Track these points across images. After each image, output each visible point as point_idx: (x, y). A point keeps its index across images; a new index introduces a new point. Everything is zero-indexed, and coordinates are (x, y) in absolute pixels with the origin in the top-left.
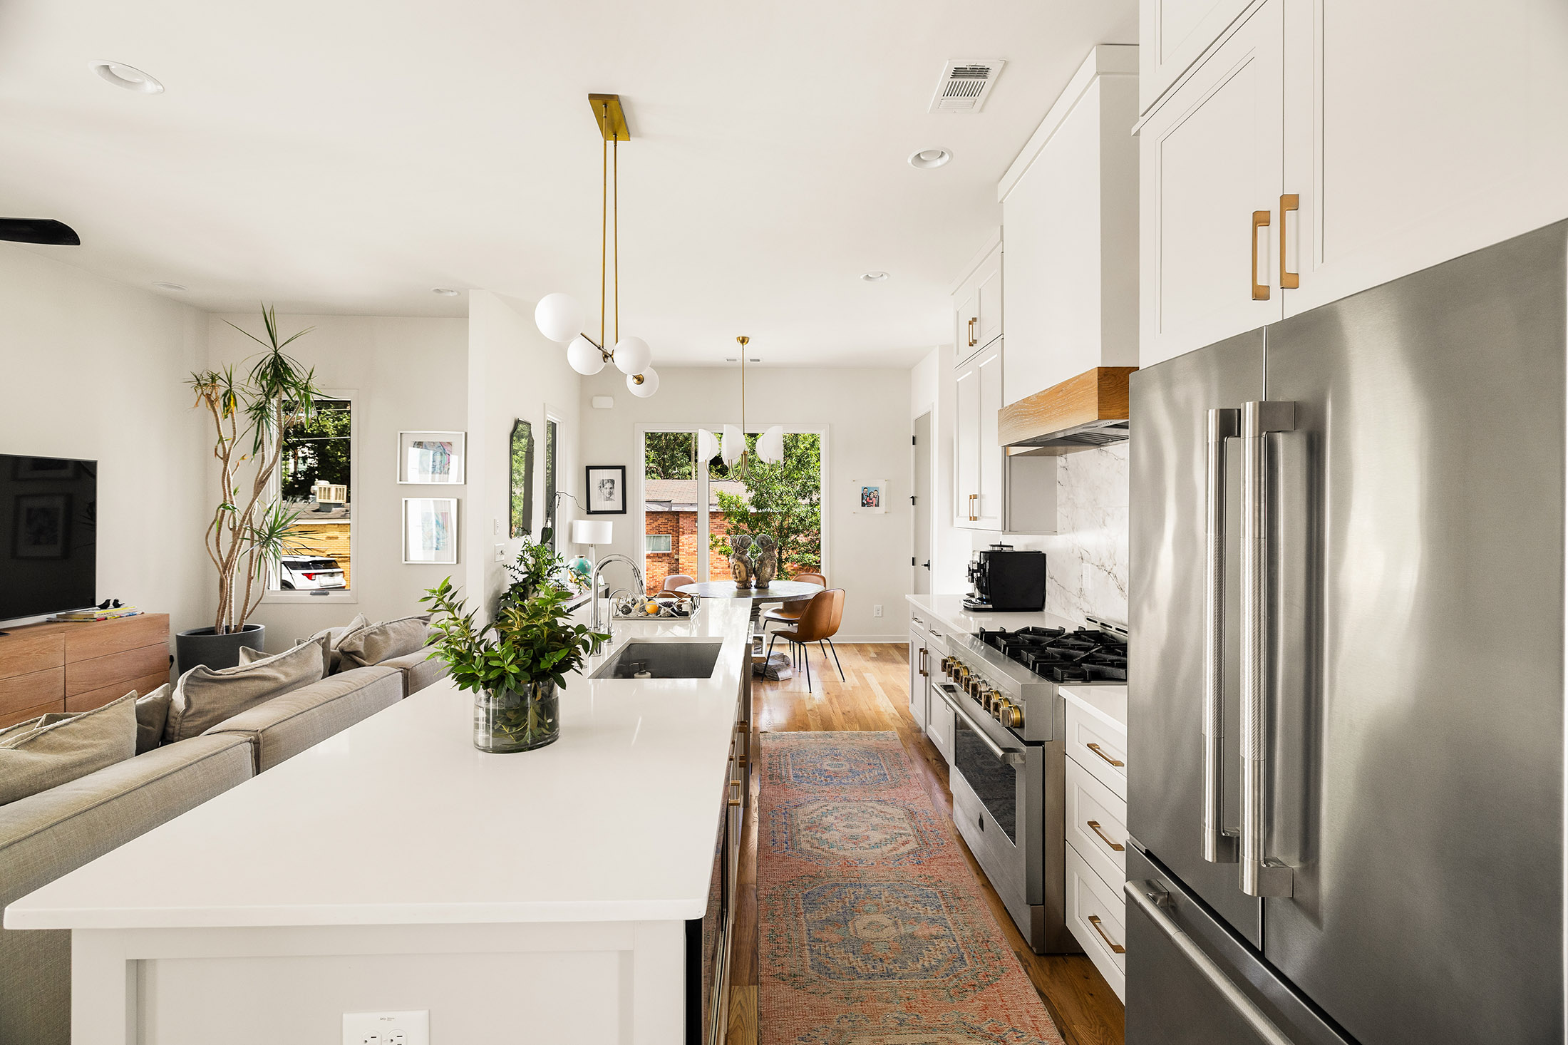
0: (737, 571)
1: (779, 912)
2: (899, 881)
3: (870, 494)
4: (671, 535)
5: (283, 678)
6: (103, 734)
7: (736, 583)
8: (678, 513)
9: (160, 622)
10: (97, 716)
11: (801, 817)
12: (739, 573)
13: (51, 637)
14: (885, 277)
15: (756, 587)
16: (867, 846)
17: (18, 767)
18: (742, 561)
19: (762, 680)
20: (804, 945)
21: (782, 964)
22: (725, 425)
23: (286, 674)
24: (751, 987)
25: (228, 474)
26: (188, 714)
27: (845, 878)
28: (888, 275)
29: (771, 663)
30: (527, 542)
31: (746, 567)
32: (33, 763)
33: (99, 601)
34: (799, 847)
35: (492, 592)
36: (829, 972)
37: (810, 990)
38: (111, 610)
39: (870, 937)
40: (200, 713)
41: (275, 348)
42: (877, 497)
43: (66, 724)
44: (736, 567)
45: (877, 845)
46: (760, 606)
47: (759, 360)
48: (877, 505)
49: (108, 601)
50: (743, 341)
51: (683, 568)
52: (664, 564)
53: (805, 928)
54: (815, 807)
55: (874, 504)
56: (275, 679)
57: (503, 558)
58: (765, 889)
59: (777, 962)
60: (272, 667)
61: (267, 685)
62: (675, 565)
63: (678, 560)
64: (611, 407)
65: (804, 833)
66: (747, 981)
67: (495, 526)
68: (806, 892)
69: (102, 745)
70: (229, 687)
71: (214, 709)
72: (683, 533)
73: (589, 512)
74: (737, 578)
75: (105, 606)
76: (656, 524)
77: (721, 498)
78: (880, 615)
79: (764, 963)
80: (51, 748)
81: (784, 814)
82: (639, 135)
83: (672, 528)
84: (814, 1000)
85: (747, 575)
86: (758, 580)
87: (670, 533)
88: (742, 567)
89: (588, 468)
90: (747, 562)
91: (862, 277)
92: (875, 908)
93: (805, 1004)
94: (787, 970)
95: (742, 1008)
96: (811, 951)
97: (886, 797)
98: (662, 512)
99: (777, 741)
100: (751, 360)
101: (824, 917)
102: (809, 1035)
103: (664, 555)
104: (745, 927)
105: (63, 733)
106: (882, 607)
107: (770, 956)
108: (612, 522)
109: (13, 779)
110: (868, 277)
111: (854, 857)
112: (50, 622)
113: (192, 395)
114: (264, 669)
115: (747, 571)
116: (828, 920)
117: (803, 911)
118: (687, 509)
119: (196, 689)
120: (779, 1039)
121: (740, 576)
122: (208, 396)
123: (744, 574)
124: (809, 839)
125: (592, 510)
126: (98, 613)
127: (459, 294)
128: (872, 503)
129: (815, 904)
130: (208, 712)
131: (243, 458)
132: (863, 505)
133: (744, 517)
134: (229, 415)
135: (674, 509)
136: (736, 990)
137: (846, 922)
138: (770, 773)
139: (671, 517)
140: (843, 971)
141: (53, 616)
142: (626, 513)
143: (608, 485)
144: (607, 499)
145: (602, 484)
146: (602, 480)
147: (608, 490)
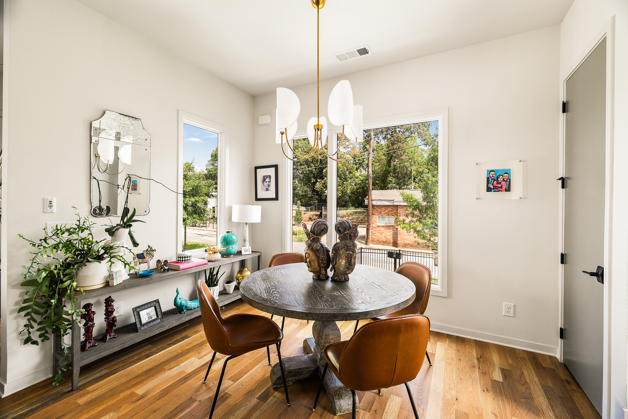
0: (308, 260)
3: (498, 178)
4: (394, 217)
7: (312, 273)
8: (397, 206)
12: (310, 262)
15: (332, 280)
42: (508, 182)
48: (508, 190)
51: (400, 233)
52: (391, 230)
55: (504, 188)
62: (396, 231)
63: (397, 229)
64: (269, 122)
72: (400, 216)
73: (257, 199)
76: (387, 211)
77: (402, 196)
78: (511, 314)
83: (394, 213)
85: (319, 265)
86: (334, 272)
87: (394, 216)
89: (256, 168)
90: (318, 250)
98: (388, 206)
103: (391, 226)
106: (515, 306)
108: (260, 207)
121: (311, 267)
123: (315, 265)
125: (258, 197)
128: (501, 187)
132: (489, 190)
133: (417, 207)
135: (395, 204)
139: (394, 208)
142: (278, 200)
143: (268, 180)
144: (267, 190)
145: (264, 178)
146: (264, 177)
147: (267, 183)
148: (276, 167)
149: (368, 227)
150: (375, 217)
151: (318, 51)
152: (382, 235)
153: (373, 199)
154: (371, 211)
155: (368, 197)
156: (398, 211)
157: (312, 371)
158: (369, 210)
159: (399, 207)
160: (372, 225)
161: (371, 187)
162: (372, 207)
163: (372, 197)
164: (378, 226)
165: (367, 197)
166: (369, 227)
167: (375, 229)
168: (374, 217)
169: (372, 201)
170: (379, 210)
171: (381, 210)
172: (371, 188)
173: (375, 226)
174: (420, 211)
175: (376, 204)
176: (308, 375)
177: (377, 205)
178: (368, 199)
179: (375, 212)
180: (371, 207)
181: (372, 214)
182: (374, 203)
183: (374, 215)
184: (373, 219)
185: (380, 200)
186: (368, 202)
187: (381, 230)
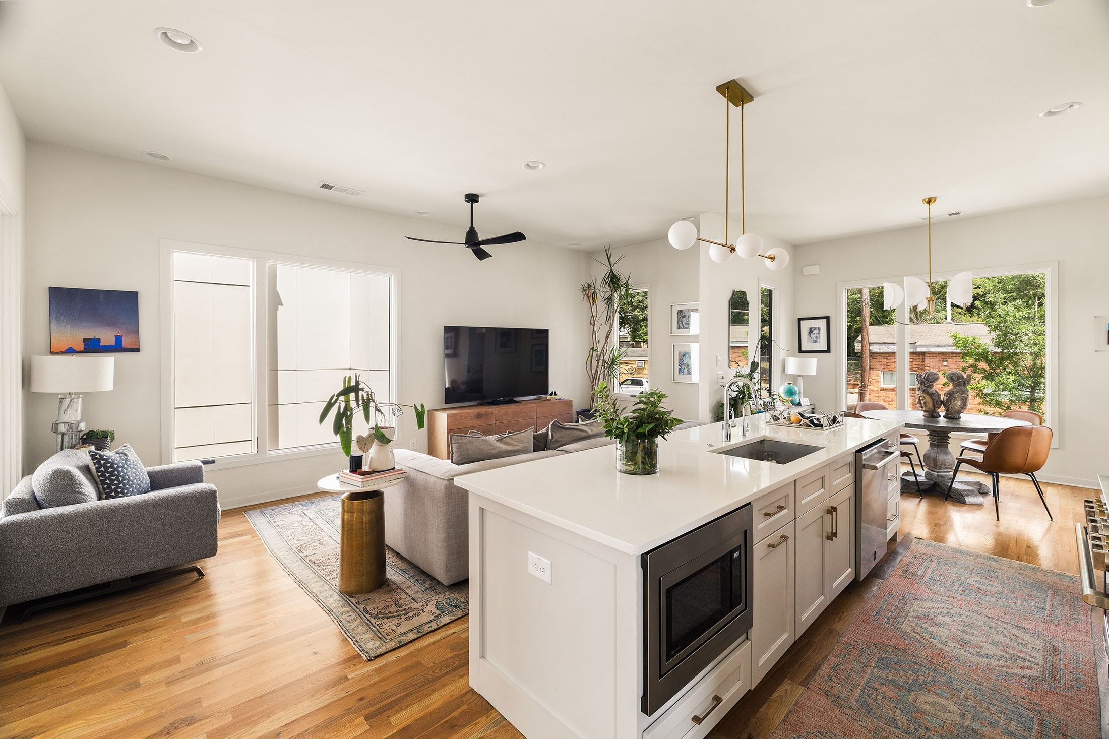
0: (922, 402)
1: (851, 657)
2: (992, 690)
5: (590, 432)
6: (521, 442)
7: (923, 412)
8: (923, 354)
9: (569, 403)
10: (521, 434)
11: (916, 607)
12: (925, 403)
13: (532, 405)
14: (1076, 107)
15: (945, 417)
16: (975, 653)
17: (496, 448)
18: (928, 393)
19: (946, 500)
20: (859, 686)
21: (832, 687)
22: (905, 278)
23: (592, 431)
24: (800, 687)
25: (595, 333)
26: (553, 441)
27: (931, 663)
28: (1080, 104)
29: (956, 486)
30: (738, 371)
31: (933, 399)
32: (499, 447)
33: (550, 393)
34: (899, 626)
35: (715, 402)
36: (870, 711)
37: (846, 711)
38: (553, 396)
39: (927, 710)
40: (556, 441)
41: (611, 266)
43: (511, 435)
44: (921, 398)
45: (987, 656)
46: (949, 435)
47: (958, 213)
49: (552, 392)
50: (929, 201)
53: (867, 675)
54: (937, 605)
56: (586, 432)
57: (723, 380)
58: (849, 639)
59: (829, 683)
60: (587, 426)
61: (583, 434)
64: (818, 273)
65: (911, 619)
66: (799, 680)
67: (718, 360)
68: (884, 656)
69: (520, 446)
70: (568, 432)
71: (561, 441)
73: (800, 351)
74: (922, 407)
75: (551, 394)
77: (955, 339)
79: (817, 678)
80: (507, 443)
81: (900, 600)
82: (759, 94)
83: (917, 366)
84: (845, 719)
85: (934, 406)
86: (947, 410)
88: (928, 399)
89: (800, 320)
90: (933, 394)
91: (1041, 115)
92: (949, 696)
93: (836, 716)
94: (833, 691)
95: (786, 693)
96: (863, 691)
97: (1030, 627)
99: (930, 548)
100: (949, 215)
101: (891, 678)
102: (827, 733)
104: (817, 653)
105: (510, 438)
107: (826, 678)
108: (816, 359)
109: (494, 451)
110: (1050, 113)
111: (954, 655)
112: (535, 399)
113: (580, 294)
114: (583, 426)
115: (933, 403)
116: (892, 681)
117: (873, 665)
118: (933, 350)
119: (555, 430)
120: (802, 723)
121: (925, 407)
122: (587, 295)
123: (930, 405)
124: (914, 624)
125: (803, 349)
126: (549, 397)
127: (696, 218)
129: (888, 667)
130: (559, 441)
131: (601, 325)
133: (984, 356)
134: (595, 304)
135: (919, 350)
136: (787, 683)
137: (910, 691)
138: (905, 568)
140: (883, 717)
141: (536, 397)
142: (830, 352)
143: (816, 332)
144: (815, 342)
145: (811, 331)
146: (811, 329)
147: (815, 335)
148: (828, 318)
149: (861, 390)
150: (877, 373)
151: (930, 238)
152: (892, 404)
153: (871, 341)
154: (868, 362)
155: (862, 338)
156: (924, 362)
157: (930, 484)
158: (864, 361)
159: (928, 355)
160: (869, 387)
161: (868, 320)
162: (870, 356)
163: (869, 338)
164: (883, 389)
165: (859, 338)
166: (866, 390)
167: (877, 395)
168: (874, 373)
169: (869, 345)
170: (885, 361)
171: (888, 361)
172: (867, 323)
173: (876, 389)
174: (989, 362)
175: (878, 351)
176: (927, 487)
177: (879, 353)
178: (862, 342)
179: (875, 364)
180: (868, 355)
181: (870, 368)
182: (874, 349)
183: (873, 369)
184: (871, 376)
185: (885, 343)
186: (862, 346)
187: (888, 395)
